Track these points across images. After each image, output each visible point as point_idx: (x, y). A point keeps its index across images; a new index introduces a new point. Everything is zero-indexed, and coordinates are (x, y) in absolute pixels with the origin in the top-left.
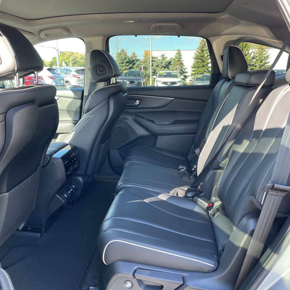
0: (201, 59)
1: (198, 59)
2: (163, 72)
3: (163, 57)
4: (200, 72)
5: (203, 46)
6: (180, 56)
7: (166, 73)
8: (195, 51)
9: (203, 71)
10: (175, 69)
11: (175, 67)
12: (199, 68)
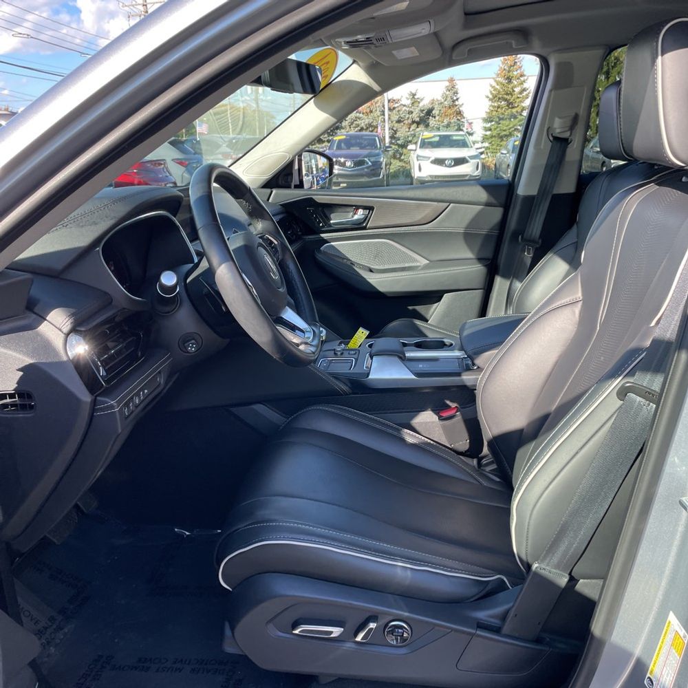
0: (506, 100)
1: (499, 99)
2: (432, 134)
3: (413, 97)
4: (504, 131)
5: (511, 66)
6: (454, 93)
7: (440, 136)
8: (492, 80)
9: (511, 128)
10: (443, 126)
11: (443, 122)
12: (501, 122)
